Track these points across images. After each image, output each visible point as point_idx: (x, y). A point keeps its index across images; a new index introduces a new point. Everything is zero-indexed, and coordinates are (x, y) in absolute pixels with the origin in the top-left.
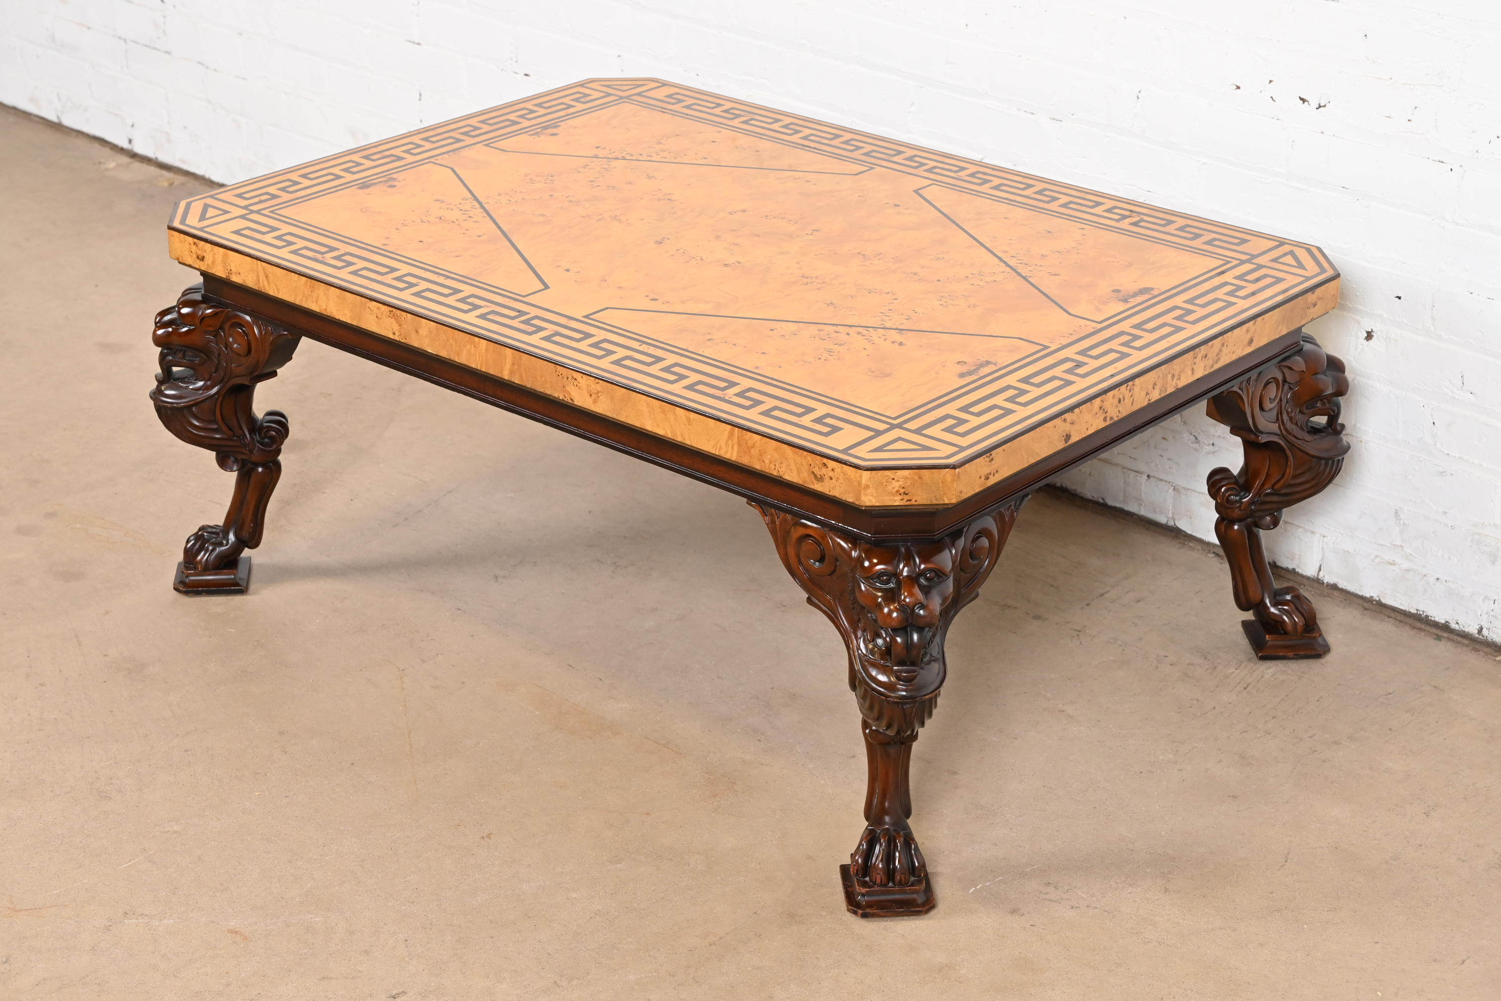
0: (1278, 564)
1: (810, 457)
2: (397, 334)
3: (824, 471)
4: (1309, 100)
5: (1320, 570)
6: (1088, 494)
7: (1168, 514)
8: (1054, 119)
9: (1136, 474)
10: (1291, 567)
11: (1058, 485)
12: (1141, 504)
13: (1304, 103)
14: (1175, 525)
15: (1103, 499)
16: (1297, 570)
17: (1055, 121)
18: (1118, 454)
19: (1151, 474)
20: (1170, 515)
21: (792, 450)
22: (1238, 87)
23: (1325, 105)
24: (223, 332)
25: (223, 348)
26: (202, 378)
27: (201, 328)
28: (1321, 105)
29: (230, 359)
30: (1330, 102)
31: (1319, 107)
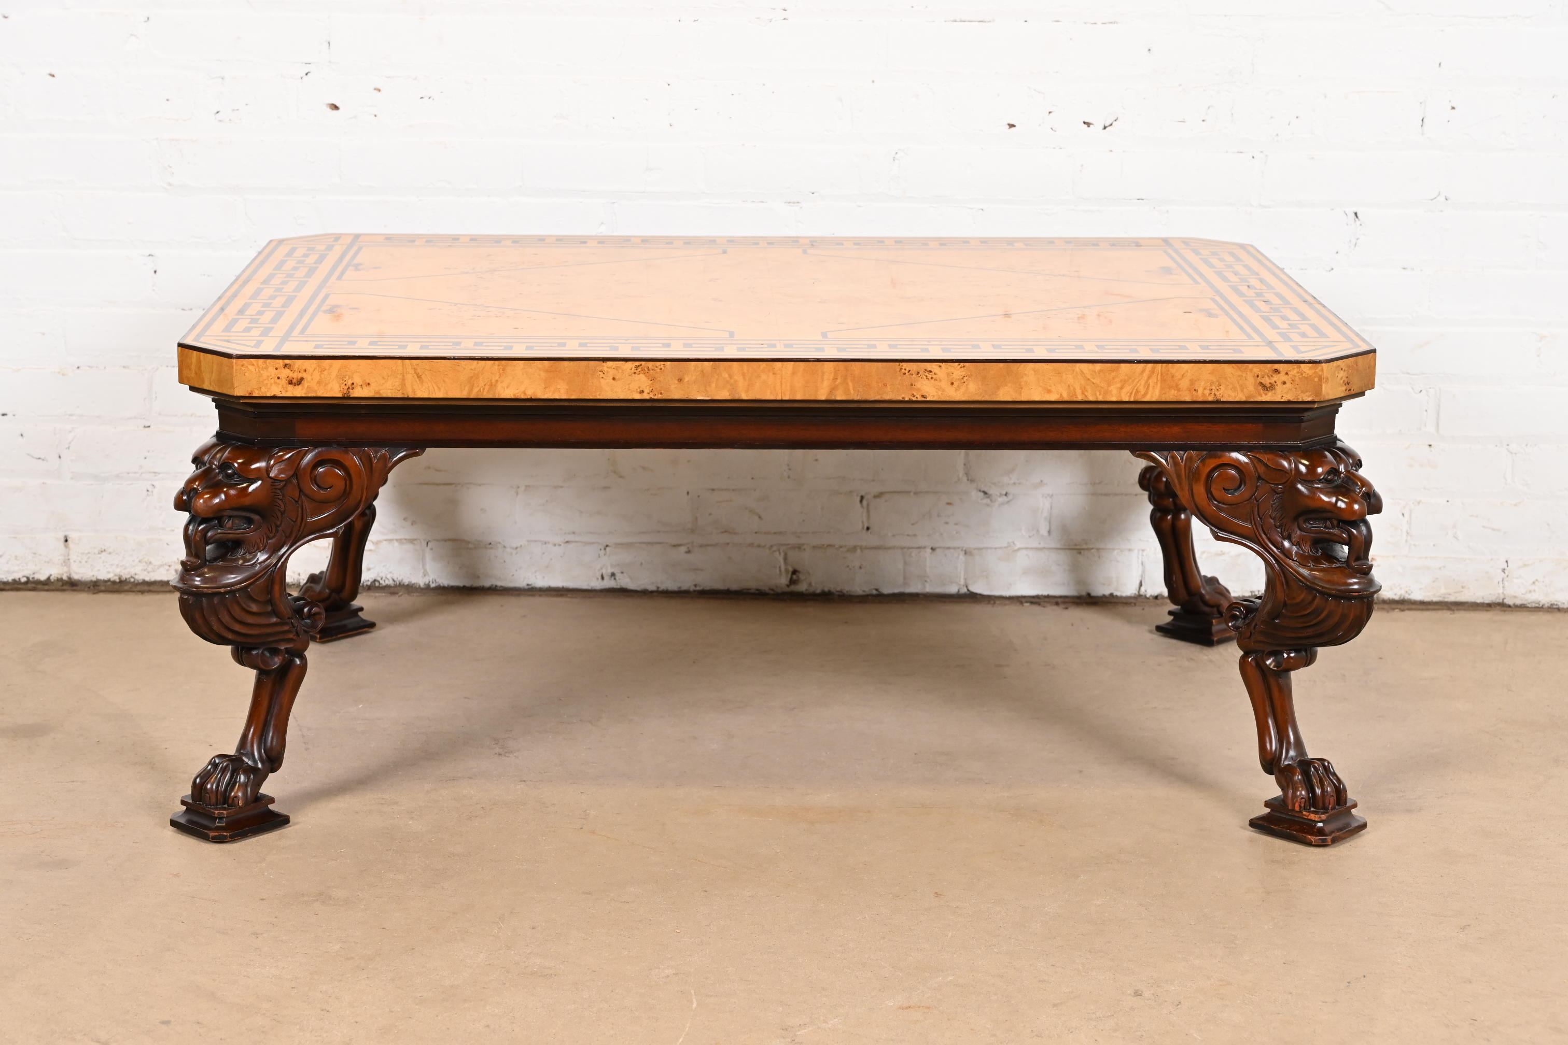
0: (1093, 594)
1: (1256, 368)
2: (646, 391)
4: (1093, 123)
5: (1141, 585)
6: (858, 590)
7: (960, 581)
8: (790, 203)
9: (919, 550)
10: (1107, 593)
11: (818, 591)
12: (926, 581)
13: (1089, 126)
14: (968, 590)
15: (877, 590)
16: (1115, 594)
18: (894, 536)
19: (935, 546)
20: (962, 582)
21: (1233, 367)
22: (1012, 126)
23: (1111, 125)
24: (297, 479)
25: (293, 500)
26: (256, 548)
27: (268, 479)
28: (1106, 125)
29: (302, 511)
30: (1115, 121)
31: (1105, 128)
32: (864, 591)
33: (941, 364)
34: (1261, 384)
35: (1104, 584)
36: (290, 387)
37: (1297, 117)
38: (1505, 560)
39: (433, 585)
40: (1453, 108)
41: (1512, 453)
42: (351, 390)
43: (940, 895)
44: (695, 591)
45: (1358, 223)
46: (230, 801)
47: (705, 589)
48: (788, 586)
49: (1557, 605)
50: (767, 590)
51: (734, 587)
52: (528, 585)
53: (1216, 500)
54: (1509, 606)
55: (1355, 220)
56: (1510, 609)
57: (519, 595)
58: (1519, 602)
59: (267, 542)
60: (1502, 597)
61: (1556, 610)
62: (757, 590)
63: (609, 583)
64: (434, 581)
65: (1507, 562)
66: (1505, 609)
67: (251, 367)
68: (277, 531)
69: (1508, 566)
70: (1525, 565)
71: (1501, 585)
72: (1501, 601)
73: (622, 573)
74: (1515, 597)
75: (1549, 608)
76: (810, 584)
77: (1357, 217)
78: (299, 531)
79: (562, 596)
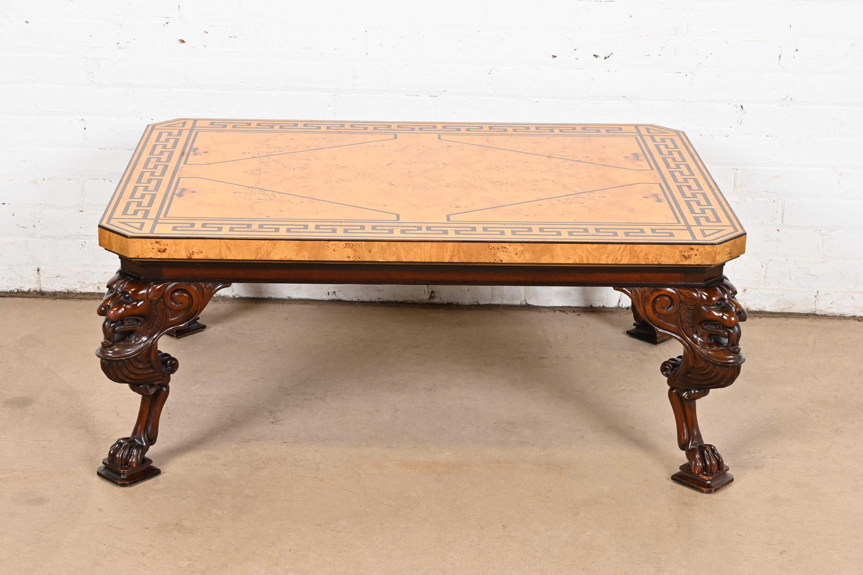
0: (594, 306)
1: (681, 247)
2: (352, 257)
3: (691, 252)
4: (599, 56)
5: (619, 301)
6: (467, 302)
7: (522, 298)
8: (431, 96)
10: (601, 305)
11: (445, 302)
12: (503, 298)
13: (596, 57)
14: (526, 303)
15: (477, 302)
16: (605, 306)
20: (523, 299)
21: (669, 247)
22: (554, 57)
23: (609, 57)
24: (163, 299)
25: (161, 310)
26: (141, 335)
27: (148, 300)
28: (606, 57)
29: (166, 316)
30: (611, 54)
31: (605, 58)
32: (470, 303)
33: (511, 244)
34: (683, 255)
35: (600, 301)
36: (159, 253)
37: (711, 54)
38: (817, 291)
40: (797, 50)
41: (822, 235)
42: (192, 256)
43: (506, 527)
44: (378, 302)
45: (743, 111)
46: (129, 464)
47: (384, 300)
48: (429, 299)
49: (844, 315)
50: (418, 302)
51: (400, 300)
52: (288, 297)
53: (658, 313)
54: (818, 315)
55: (741, 109)
56: (818, 317)
57: (283, 303)
58: (823, 313)
59: (147, 331)
60: (814, 310)
61: (843, 318)
62: (412, 301)
63: (332, 297)
64: (237, 294)
65: (817, 292)
66: (816, 317)
67: (138, 243)
68: (153, 325)
69: (818, 294)
70: (827, 294)
71: (814, 304)
72: (814, 312)
73: (339, 291)
74: (821, 310)
75: (839, 316)
76: (441, 299)
77: (742, 108)
78: (164, 325)
79: (307, 304)
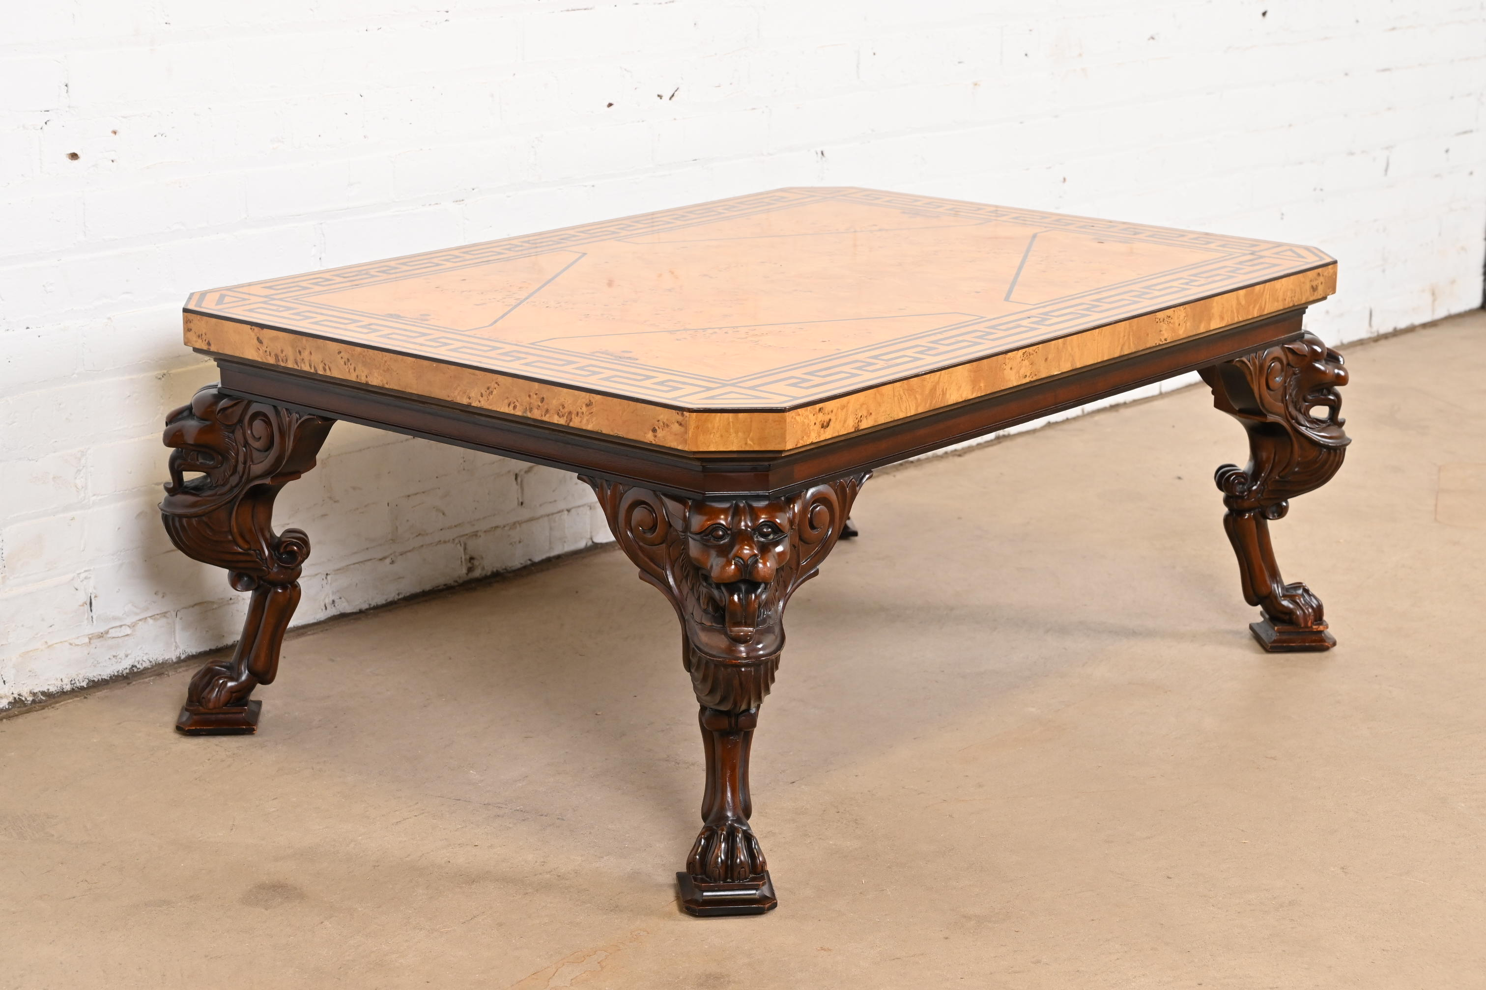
2: (1028, 375)
4: (663, 95)
6: (517, 563)
8: (457, 201)
9: (560, 514)
11: (489, 573)
12: (565, 542)
13: (661, 98)
14: (593, 542)
15: (530, 560)
17: (458, 203)
18: (541, 505)
19: (569, 507)
22: (610, 105)
23: (674, 95)
24: (798, 524)
27: (791, 530)
28: (671, 95)
30: (676, 91)
31: (671, 98)
32: (521, 564)
33: (1176, 309)
36: (821, 431)
39: (183, 657)
40: (874, 54)
42: (860, 424)
44: (399, 600)
45: (824, 159)
47: (406, 595)
48: (467, 574)
50: (453, 584)
51: (428, 587)
55: (821, 158)
62: (445, 585)
63: (332, 612)
67: (798, 418)
73: (340, 598)
76: (483, 568)
77: (823, 155)
79: (303, 634)
